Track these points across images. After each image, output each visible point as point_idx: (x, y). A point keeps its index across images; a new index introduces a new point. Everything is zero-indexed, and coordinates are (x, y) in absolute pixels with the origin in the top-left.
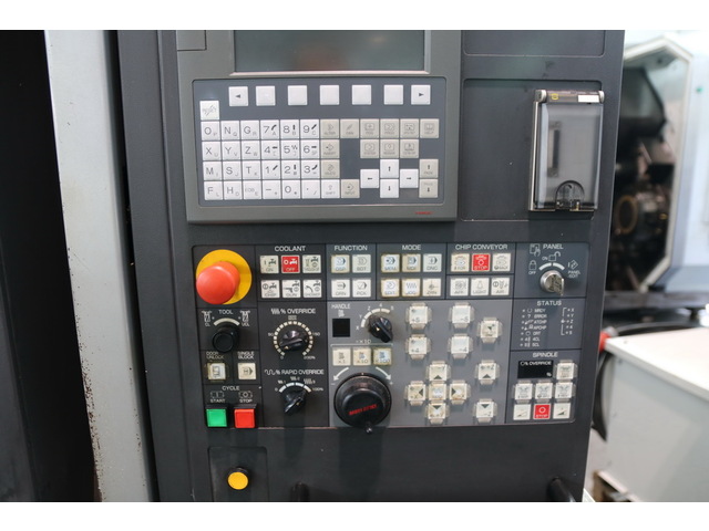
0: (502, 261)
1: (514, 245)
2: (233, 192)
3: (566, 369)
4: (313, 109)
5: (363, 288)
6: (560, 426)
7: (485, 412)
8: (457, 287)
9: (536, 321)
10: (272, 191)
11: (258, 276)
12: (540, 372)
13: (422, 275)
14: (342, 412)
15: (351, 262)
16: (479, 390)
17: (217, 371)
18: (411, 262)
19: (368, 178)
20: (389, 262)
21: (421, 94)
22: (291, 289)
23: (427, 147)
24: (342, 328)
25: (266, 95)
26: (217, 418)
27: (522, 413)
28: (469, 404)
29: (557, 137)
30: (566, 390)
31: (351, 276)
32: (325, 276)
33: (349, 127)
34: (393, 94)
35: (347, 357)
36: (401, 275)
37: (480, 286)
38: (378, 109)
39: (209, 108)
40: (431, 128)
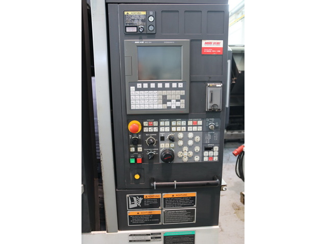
0: (200, 122)
1: (203, 119)
2: (138, 107)
3: (216, 148)
4: (156, 89)
5: (167, 129)
6: (215, 162)
7: (197, 159)
8: (190, 129)
9: (208, 137)
10: (147, 107)
11: (143, 127)
12: (210, 149)
13: (181, 126)
14: (162, 159)
15: (165, 123)
16: (195, 153)
17: (133, 149)
18: (179, 123)
19: (169, 104)
20: (174, 123)
21: (181, 85)
22: (151, 130)
23: (182, 97)
24: (163, 139)
25: (146, 85)
26: (132, 161)
27: (206, 159)
28: (193, 157)
29: (212, 94)
30: (216, 153)
31: (165, 126)
32: (159, 126)
33: (164, 93)
34: (174, 85)
35: (164, 146)
36: (176, 126)
37: (195, 128)
38: (171, 88)
39: (132, 88)
40: (183, 93)
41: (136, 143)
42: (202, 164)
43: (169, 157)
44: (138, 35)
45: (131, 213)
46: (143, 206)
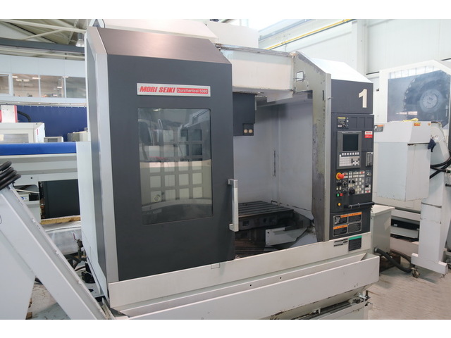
0: (364, 172)
1: (365, 170)
2: (342, 165)
3: (370, 186)
4: (349, 156)
5: (352, 177)
6: (370, 193)
7: (363, 192)
8: (360, 176)
9: (367, 180)
10: (345, 165)
12: (367, 186)
13: (357, 175)
14: (349, 193)
15: (351, 173)
16: (362, 189)
18: (356, 173)
19: (353, 163)
20: (354, 173)
21: (358, 154)
22: (345, 177)
23: (359, 159)
24: (350, 182)
25: (345, 154)
26: (338, 195)
27: (366, 192)
28: (361, 191)
30: (370, 189)
31: (351, 175)
32: (348, 175)
33: (352, 157)
35: (350, 186)
36: (355, 175)
37: (362, 176)
38: (355, 155)
39: (340, 156)
40: (359, 157)
41: (339, 185)
42: (365, 194)
43: (352, 192)
44: (344, 128)
45: (335, 228)
46: (340, 223)
